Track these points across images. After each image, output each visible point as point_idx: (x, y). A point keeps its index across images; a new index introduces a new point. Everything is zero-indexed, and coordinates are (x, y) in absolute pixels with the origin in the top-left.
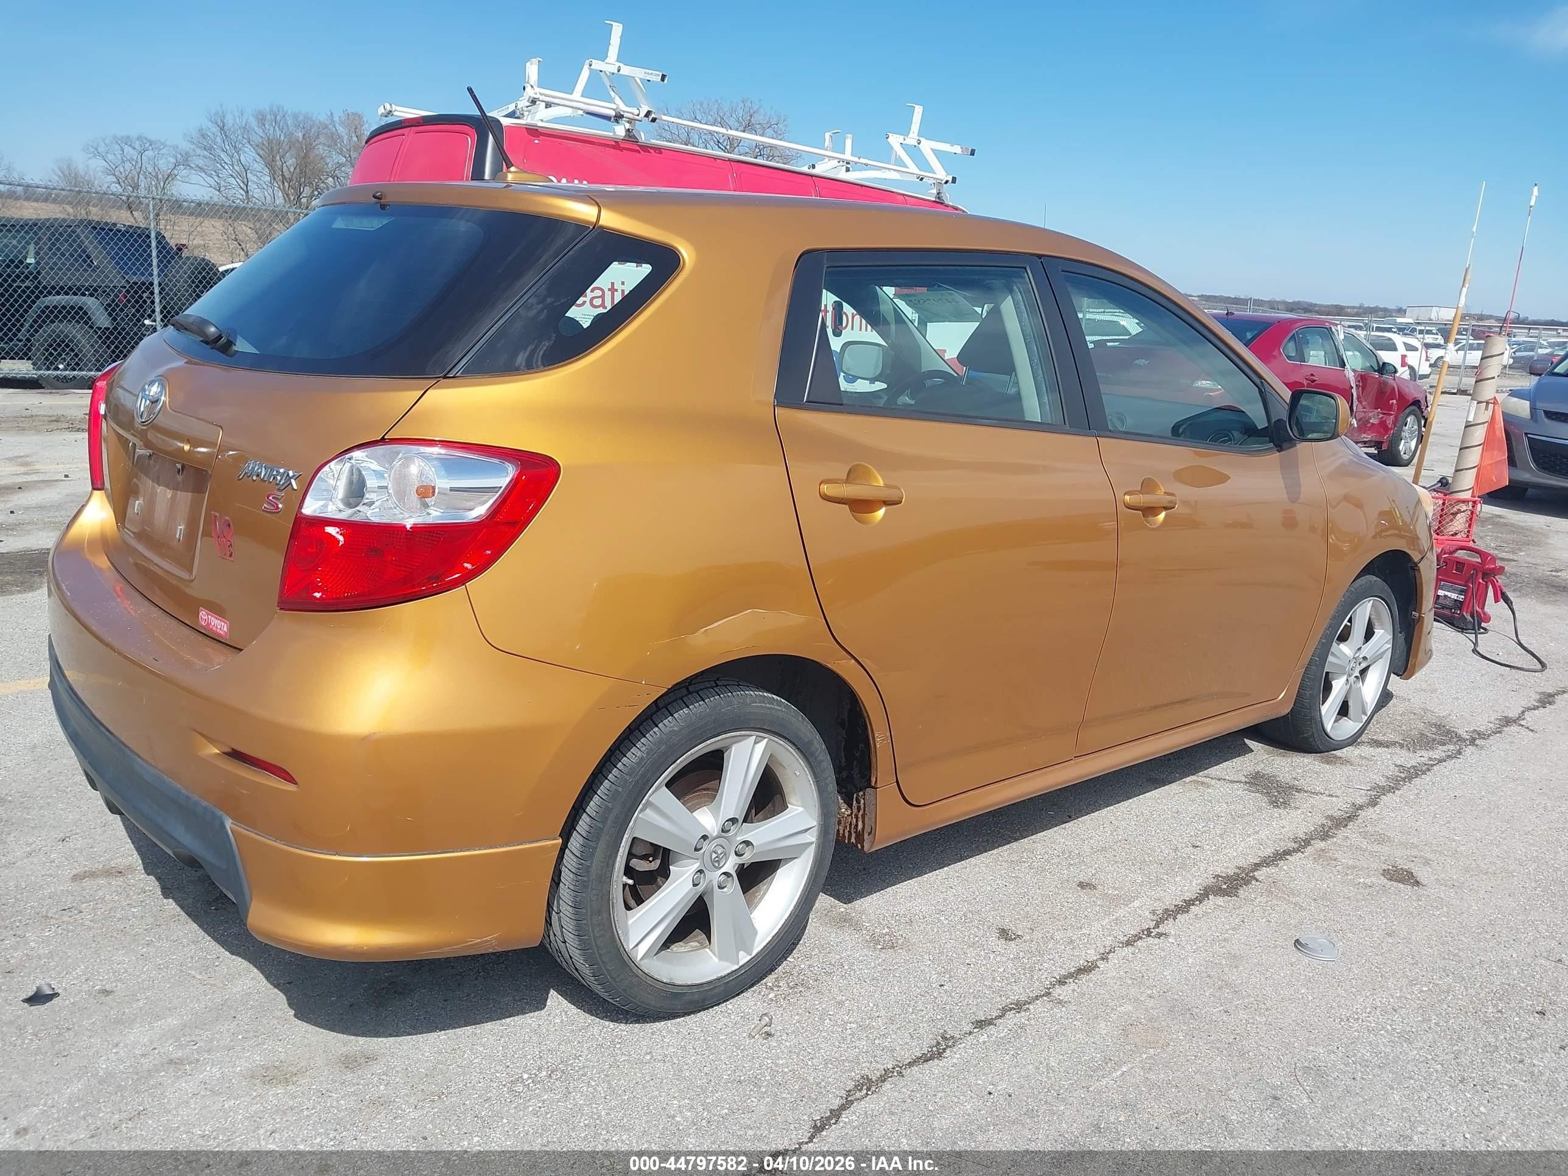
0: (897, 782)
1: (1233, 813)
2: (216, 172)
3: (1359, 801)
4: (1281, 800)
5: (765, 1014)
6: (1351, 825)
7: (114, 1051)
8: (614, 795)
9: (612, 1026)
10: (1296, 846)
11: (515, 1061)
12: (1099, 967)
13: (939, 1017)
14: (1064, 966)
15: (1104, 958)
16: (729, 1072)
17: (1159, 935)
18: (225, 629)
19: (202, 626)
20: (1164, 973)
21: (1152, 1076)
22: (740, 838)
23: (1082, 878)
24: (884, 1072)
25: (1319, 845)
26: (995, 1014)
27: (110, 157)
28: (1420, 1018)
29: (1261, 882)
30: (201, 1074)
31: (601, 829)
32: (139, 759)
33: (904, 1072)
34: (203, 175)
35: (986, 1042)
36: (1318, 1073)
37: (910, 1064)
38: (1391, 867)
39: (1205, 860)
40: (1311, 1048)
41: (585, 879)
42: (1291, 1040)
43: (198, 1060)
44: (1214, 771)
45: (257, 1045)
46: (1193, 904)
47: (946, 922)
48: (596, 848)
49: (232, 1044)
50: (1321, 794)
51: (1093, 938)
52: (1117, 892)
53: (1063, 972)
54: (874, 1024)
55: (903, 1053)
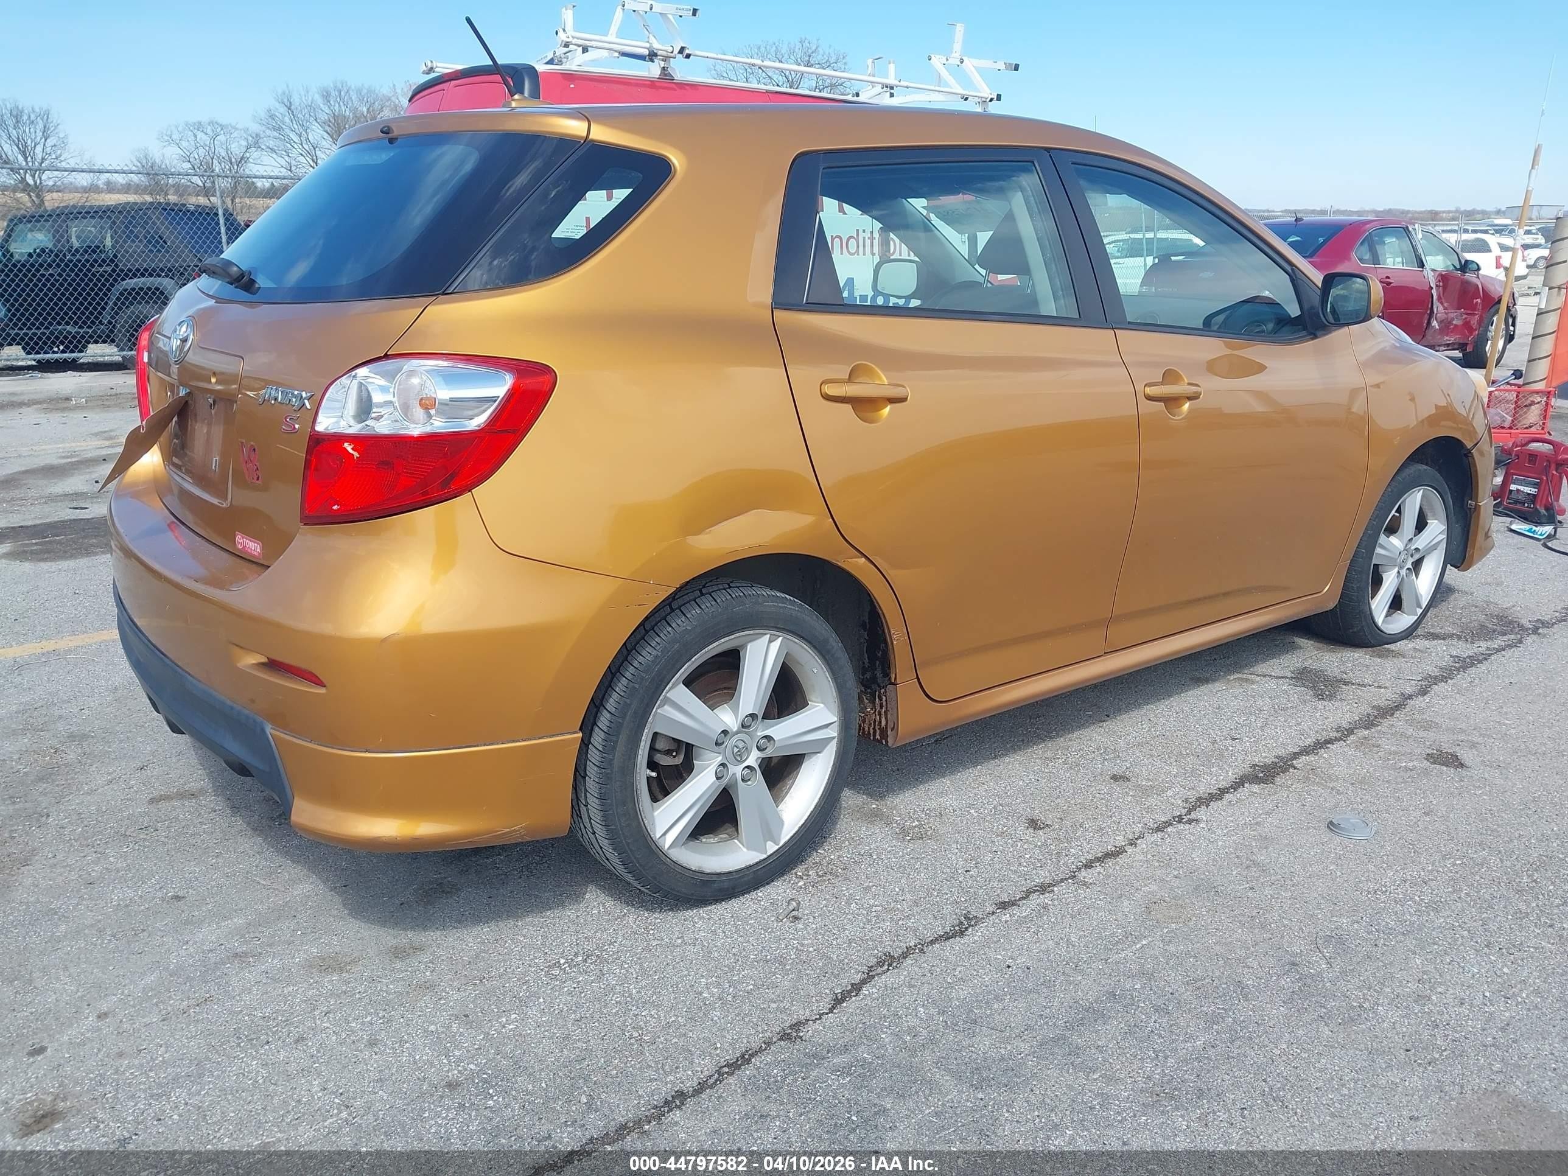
0: (918, 678)
1: (1276, 707)
2: (285, 151)
3: (1409, 690)
4: (1327, 693)
5: (793, 899)
6: (1397, 714)
7: (184, 947)
8: (631, 692)
9: (646, 915)
10: (1339, 735)
11: (553, 948)
12: (1126, 852)
13: (963, 900)
14: (1091, 852)
15: (1132, 843)
16: (756, 953)
17: (1190, 822)
18: (258, 550)
19: (239, 549)
20: (1193, 856)
21: (1171, 948)
22: (760, 734)
23: (1116, 771)
24: (906, 950)
25: (1363, 733)
26: (1018, 896)
27: (184, 144)
28: (1450, 889)
29: (1298, 769)
30: (263, 965)
31: (621, 724)
32: (189, 677)
33: (925, 949)
34: (274, 155)
35: (1008, 921)
36: (1339, 940)
37: (932, 942)
38: (1435, 752)
39: (1243, 751)
40: (1335, 919)
41: (609, 771)
42: (1315, 912)
43: (260, 954)
44: (1261, 668)
45: (315, 939)
46: (1227, 792)
47: (976, 815)
48: (617, 742)
49: (292, 939)
50: (1370, 686)
51: (1123, 826)
52: (1151, 783)
53: (1090, 857)
54: (899, 906)
55: (926, 932)
